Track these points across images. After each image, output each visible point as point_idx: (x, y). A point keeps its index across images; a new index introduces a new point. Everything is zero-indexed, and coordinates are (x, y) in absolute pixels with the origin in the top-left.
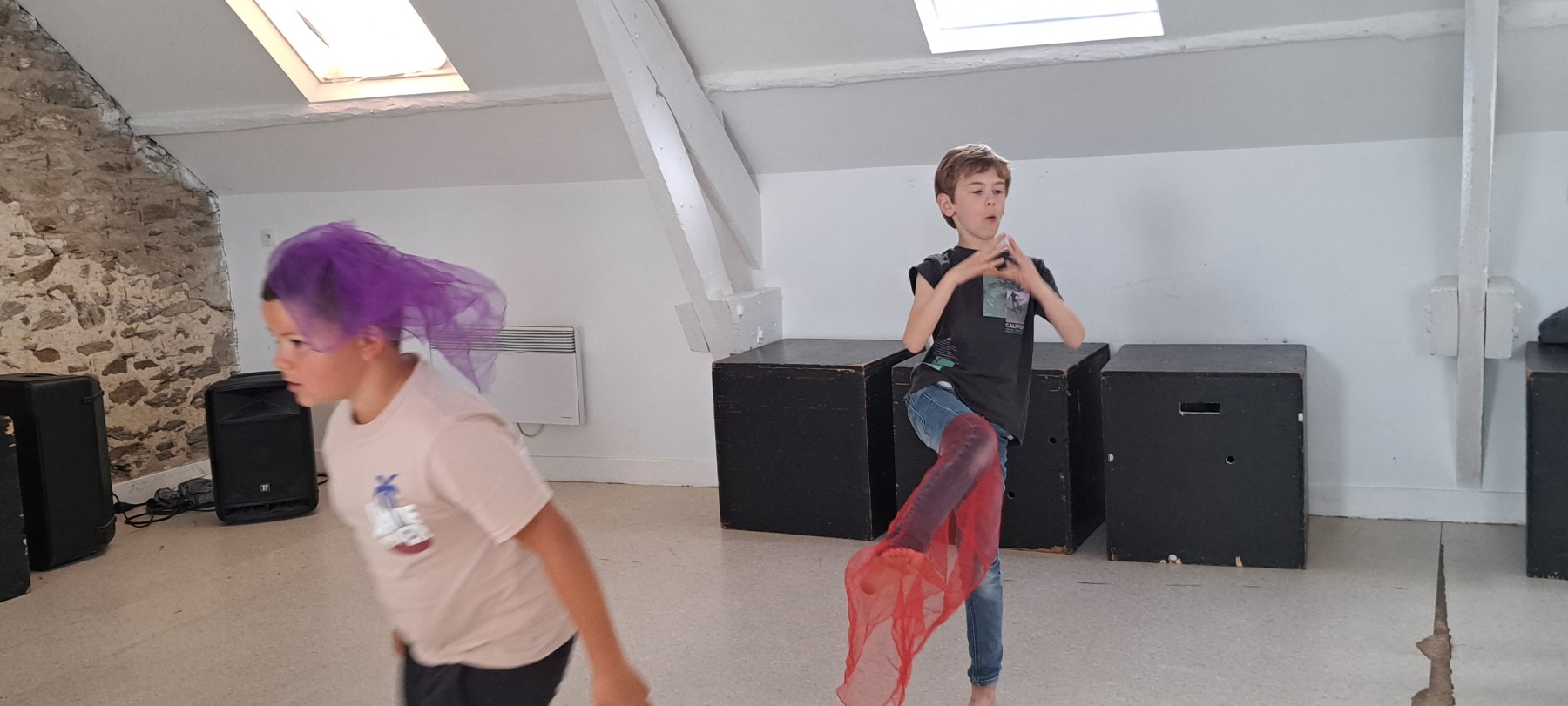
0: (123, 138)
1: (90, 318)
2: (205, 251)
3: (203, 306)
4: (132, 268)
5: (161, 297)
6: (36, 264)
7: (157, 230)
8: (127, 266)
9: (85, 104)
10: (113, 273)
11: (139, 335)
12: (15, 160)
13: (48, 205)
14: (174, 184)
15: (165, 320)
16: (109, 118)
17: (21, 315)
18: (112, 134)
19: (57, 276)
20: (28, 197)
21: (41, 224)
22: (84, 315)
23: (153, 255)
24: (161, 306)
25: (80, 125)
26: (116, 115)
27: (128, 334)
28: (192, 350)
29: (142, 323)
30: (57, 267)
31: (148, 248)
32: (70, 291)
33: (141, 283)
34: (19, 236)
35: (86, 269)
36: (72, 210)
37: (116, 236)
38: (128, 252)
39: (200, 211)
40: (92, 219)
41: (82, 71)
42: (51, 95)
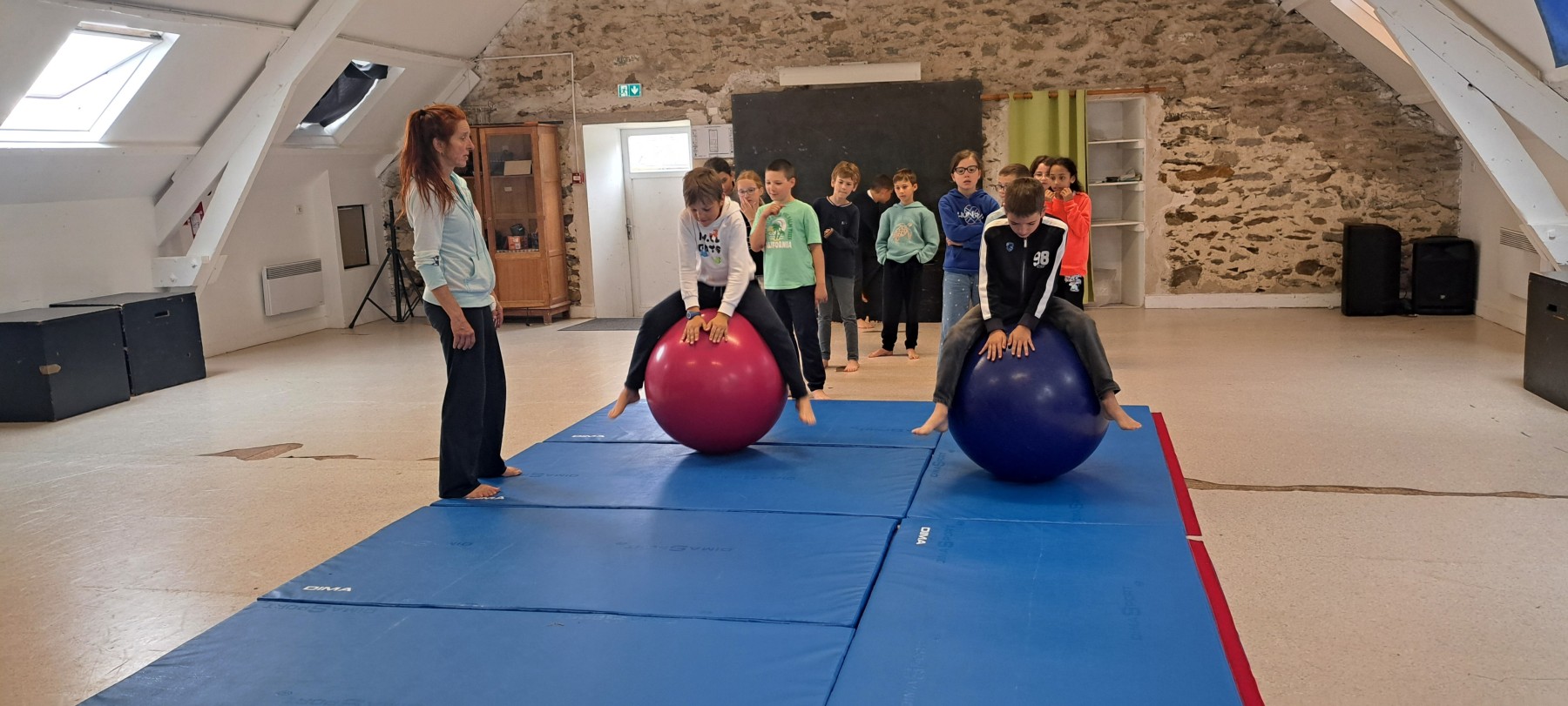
0: (1394, 107)
1: (1349, 204)
2: (1446, 172)
3: (1434, 205)
4: (1384, 179)
5: (1402, 197)
6: (1319, 174)
7: (1408, 159)
8: (1380, 178)
9: (1369, 89)
10: (1370, 182)
11: (1383, 217)
12: (1315, 121)
13: (1332, 144)
14: (1428, 132)
15: (1405, 210)
16: (1384, 96)
17: (1306, 199)
18: (1385, 105)
19: (1332, 181)
20: (1321, 140)
21: (1326, 154)
22: (1346, 202)
23: (1402, 173)
24: (1402, 202)
25: (1362, 101)
26: (1390, 94)
27: (1373, 215)
28: (1422, 229)
29: (1386, 211)
30: (1332, 176)
31: (1399, 169)
32: (1339, 190)
33: (1389, 189)
34: (1312, 159)
35: (1352, 179)
36: (1348, 146)
37: (1378, 161)
38: (1383, 171)
39: (1446, 148)
40: (1361, 152)
41: (1370, 72)
42: (1346, 86)
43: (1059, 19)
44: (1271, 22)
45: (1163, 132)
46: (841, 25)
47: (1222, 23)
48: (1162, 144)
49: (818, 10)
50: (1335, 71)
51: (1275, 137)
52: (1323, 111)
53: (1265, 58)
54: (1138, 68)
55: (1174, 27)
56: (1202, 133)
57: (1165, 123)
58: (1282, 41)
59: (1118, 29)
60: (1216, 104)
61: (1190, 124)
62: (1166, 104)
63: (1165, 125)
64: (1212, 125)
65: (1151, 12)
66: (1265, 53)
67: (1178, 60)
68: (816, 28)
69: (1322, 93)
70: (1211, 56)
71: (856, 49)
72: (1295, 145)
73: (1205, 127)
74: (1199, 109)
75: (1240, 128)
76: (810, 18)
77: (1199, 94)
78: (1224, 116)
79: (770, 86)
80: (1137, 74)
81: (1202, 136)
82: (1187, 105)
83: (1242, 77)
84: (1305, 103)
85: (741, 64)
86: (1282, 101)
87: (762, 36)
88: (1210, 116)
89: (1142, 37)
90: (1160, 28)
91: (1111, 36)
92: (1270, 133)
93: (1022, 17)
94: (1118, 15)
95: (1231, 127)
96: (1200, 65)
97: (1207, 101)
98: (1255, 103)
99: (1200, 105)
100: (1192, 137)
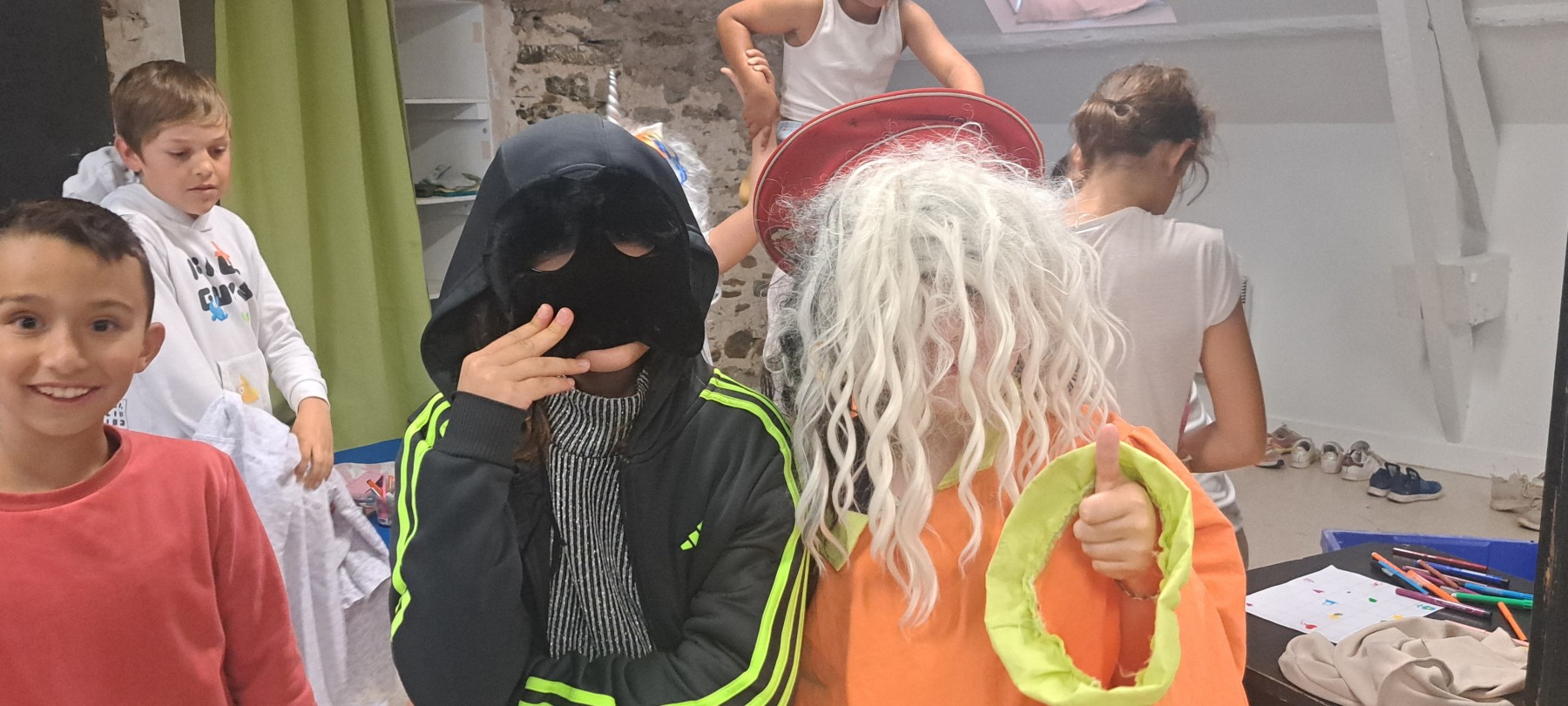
45: (519, 85)
48: (519, 112)
51: (687, 107)
56: (578, 92)
57: (520, 66)
60: (597, 33)
61: (561, 71)
62: (518, 24)
63: (519, 71)
64: (596, 77)
72: (713, 124)
73: (585, 79)
74: (573, 41)
75: (638, 87)
77: (570, 9)
78: (612, 60)
81: (581, 99)
82: (552, 31)
88: (592, 57)
92: (679, 100)
97: (582, 24)
98: (657, 39)
99: (572, 31)
100: (566, 100)
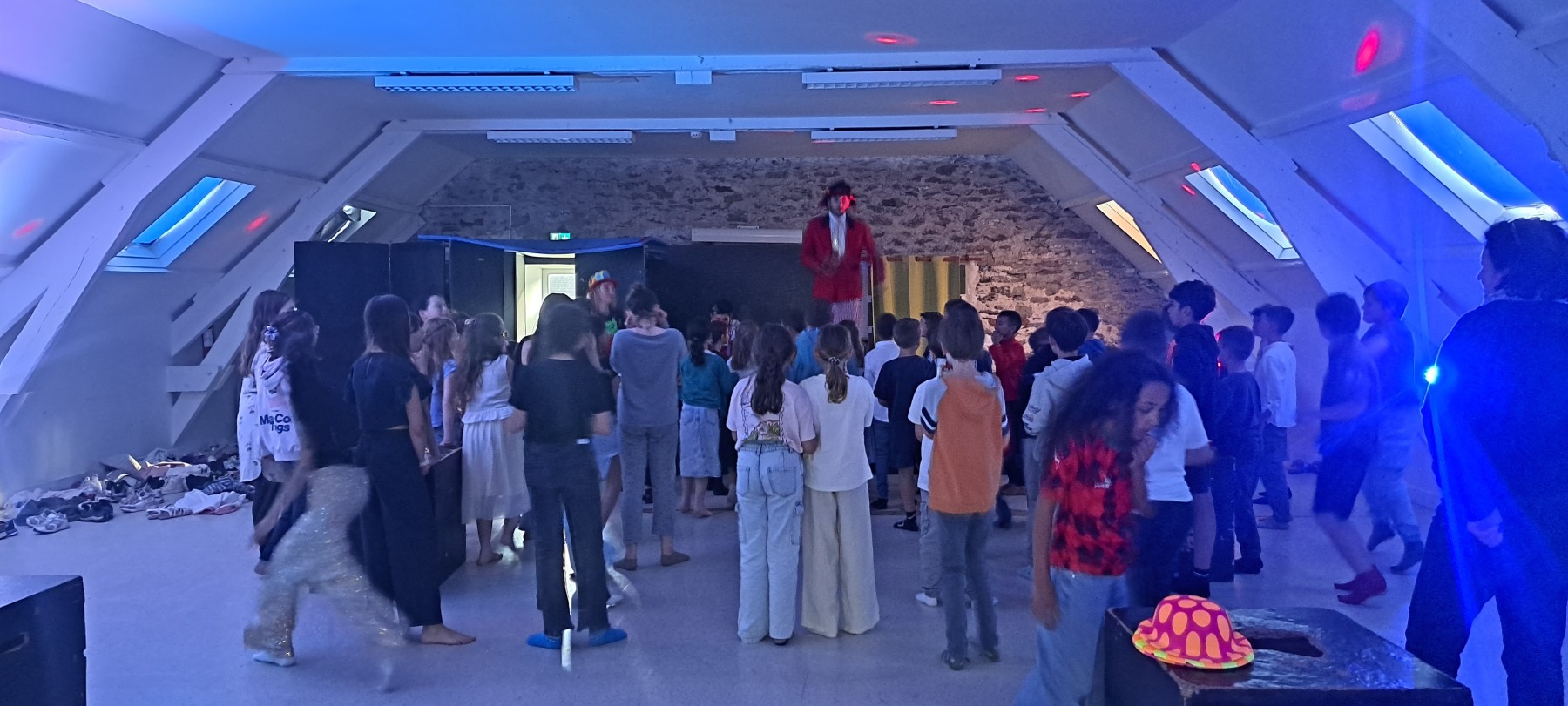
0: (1136, 278)
9: (1120, 266)
12: (1083, 287)
16: (1130, 271)
18: (1131, 277)
25: (1115, 274)
35: (1109, 329)
41: (1120, 254)
42: (1104, 263)
43: (903, 204)
44: (1052, 215)
45: (979, 290)
46: (738, 197)
47: (1020, 214)
49: (722, 185)
50: (1097, 252)
51: (1057, 297)
52: (1089, 280)
53: (1049, 240)
54: (961, 244)
55: (985, 214)
56: (1005, 292)
57: (981, 284)
58: (1060, 229)
59: (947, 214)
60: (1016, 271)
61: (998, 285)
62: (981, 269)
64: (1014, 286)
65: (969, 203)
66: (1048, 237)
67: (989, 239)
68: (719, 199)
69: (1089, 268)
70: (1011, 237)
71: (750, 216)
73: (1009, 287)
74: (1005, 274)
75: (1033, 290)
76: (714, 190)
77: (1004, 264)
78: (1021, 280)
79: (680, 241)
80: (959, 247)
81: (1006, 294)
82: (996, 271)
83: (1033, 253)
84: (1077, 274)
85: (656, 222)
86: (1061, 272)
87: (674, 202)
88: (1012, 280)
89: (964, 220)
90: (976, 214)
91: (941, 218)
92: (1053, 294)
93: (876, 201)
94: (945, 204)
95: (1026, 288)
96: (1004, 243)
97: (1010, 269)
98: (1043, 272)
99: (1004, 271)
100: (999, 294)
